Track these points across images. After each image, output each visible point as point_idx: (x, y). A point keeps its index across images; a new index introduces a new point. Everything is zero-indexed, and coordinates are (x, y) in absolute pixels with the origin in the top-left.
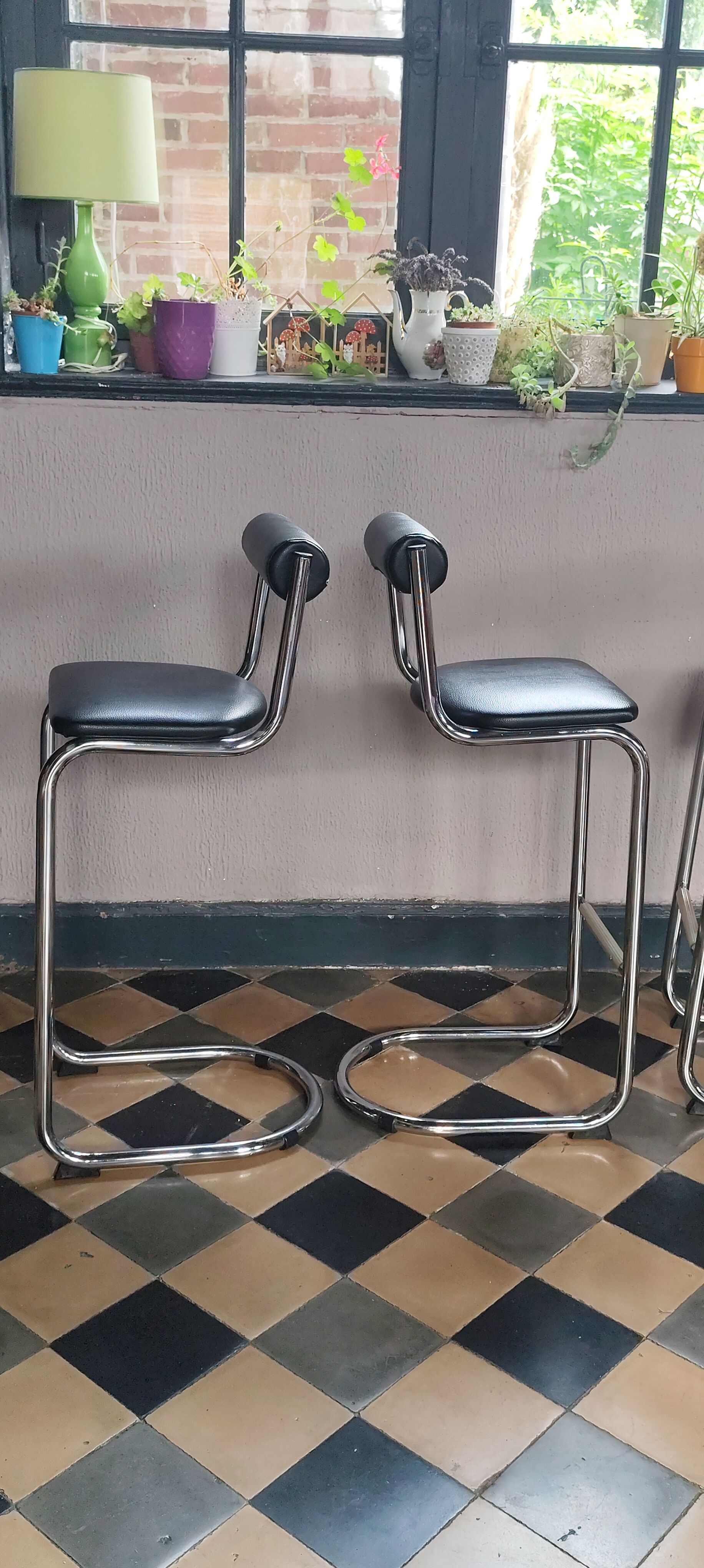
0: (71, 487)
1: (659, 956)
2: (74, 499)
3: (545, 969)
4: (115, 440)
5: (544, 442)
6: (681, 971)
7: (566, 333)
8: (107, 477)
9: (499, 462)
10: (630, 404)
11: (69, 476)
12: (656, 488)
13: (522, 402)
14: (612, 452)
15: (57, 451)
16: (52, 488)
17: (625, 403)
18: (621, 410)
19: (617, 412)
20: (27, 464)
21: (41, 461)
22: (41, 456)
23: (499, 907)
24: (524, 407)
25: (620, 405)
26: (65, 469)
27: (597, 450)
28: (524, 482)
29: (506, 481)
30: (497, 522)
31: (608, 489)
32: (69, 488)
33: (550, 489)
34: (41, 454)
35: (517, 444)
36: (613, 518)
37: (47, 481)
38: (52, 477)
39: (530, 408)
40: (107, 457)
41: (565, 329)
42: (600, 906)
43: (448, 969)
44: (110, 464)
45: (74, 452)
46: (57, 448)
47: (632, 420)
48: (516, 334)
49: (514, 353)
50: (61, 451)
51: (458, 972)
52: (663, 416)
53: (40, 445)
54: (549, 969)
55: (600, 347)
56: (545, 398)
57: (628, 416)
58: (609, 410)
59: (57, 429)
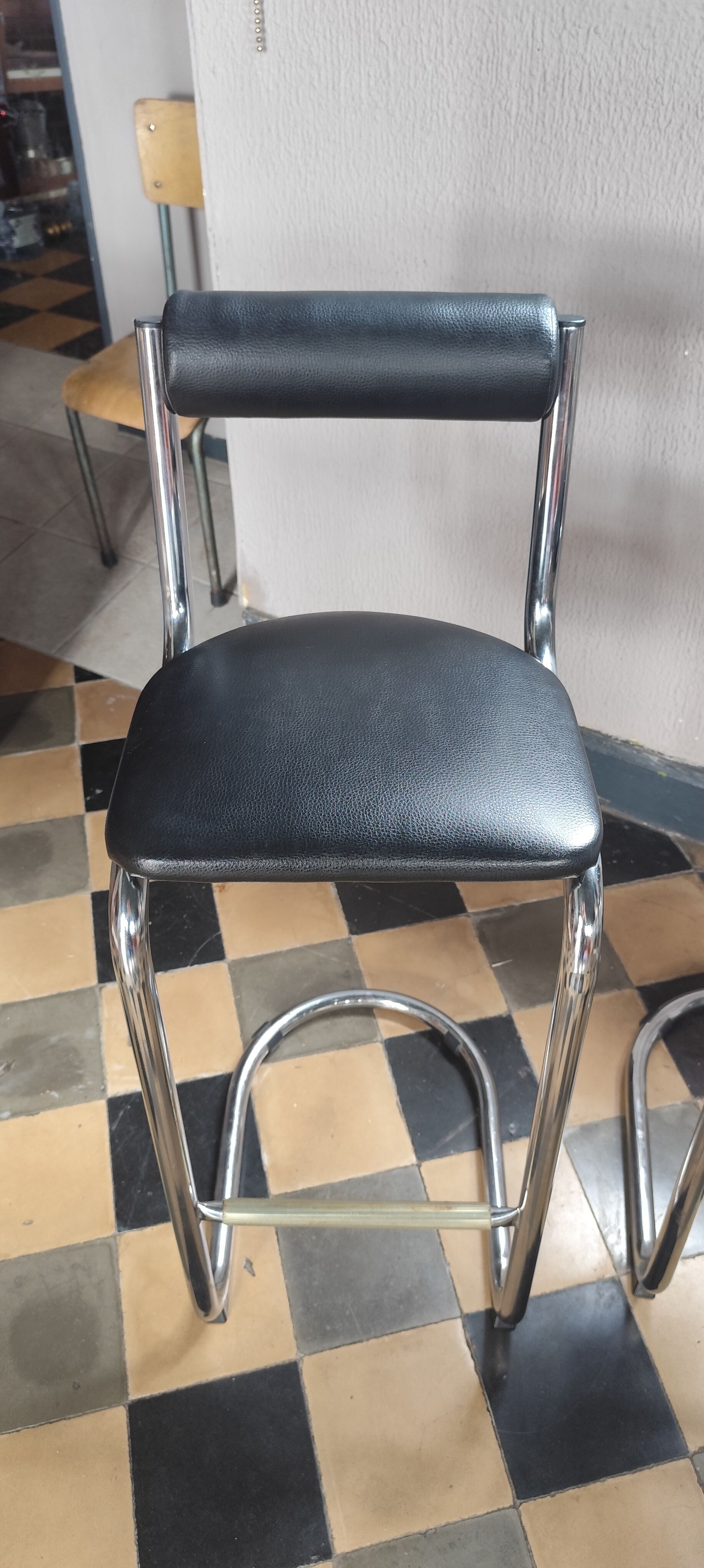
0: (598, 140)
2: (599, 162)
4: (680, 57)
8: (656, 126)
11: (597, 120)
15: (586, 72)
16: (570, 140)
20: (539, 94)
21: (559, 88)
22: (560, 82)
26: (594, 108)
32: (595, 141)
34: (561, 76)
37: (564, 127)
38: (573, 120)
40: (663, 88)
44: (666, 101)
45: (613, 75)
46: (586, 67)
50: (593, 74)
53: (562, 60)
59: (592, 31)
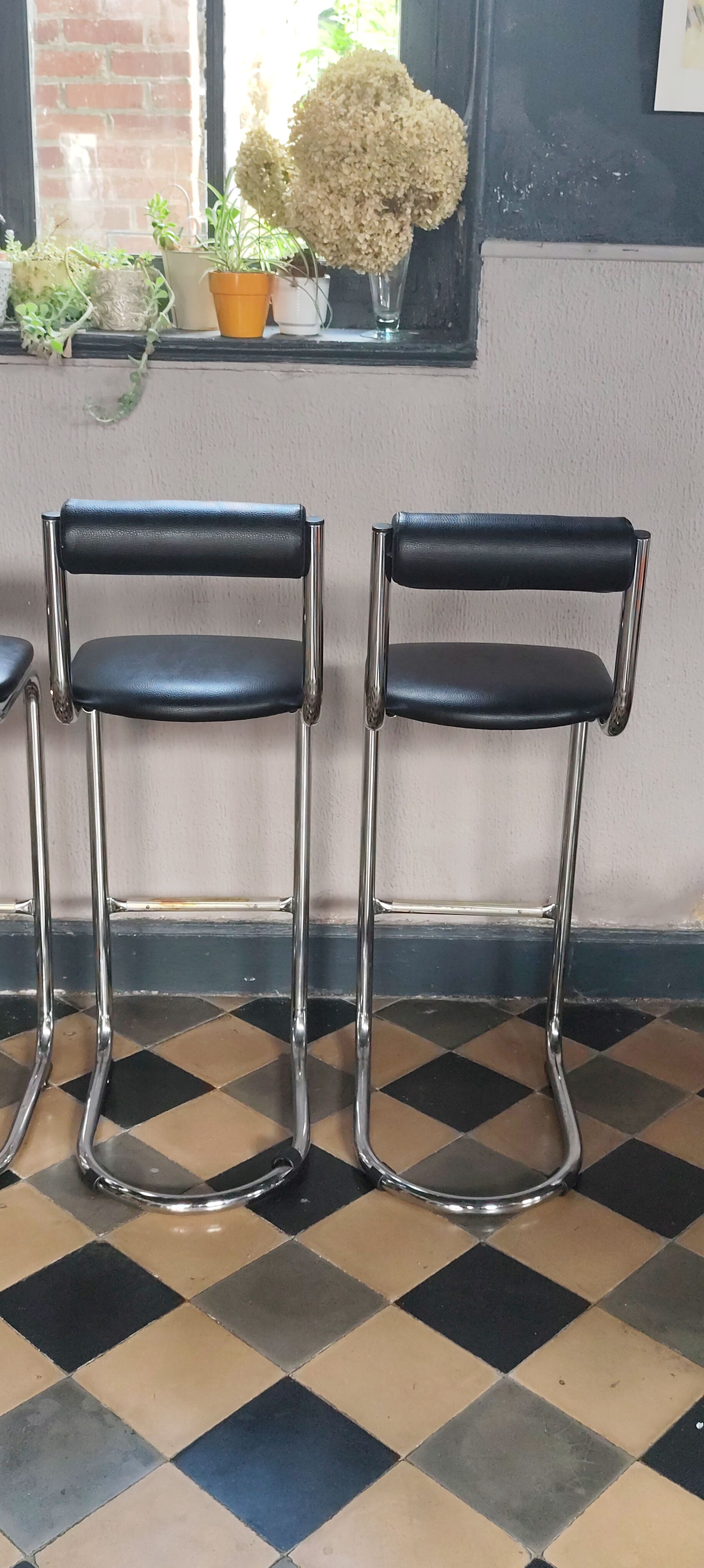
1: (254, 979)
3: (127, 994)
5: (65, 393)
6: (281, 996)
7: (94, 268)
9: (14, 415)
10: (156, 350)
12: (202, 448)
13: (24, 346)
14: (145, 406)
17: (150, 348)
18: (145, 356)
19: (140, 359)
23: (66, 924)
24: (25, 352)
25: (143, 350)
27: (127, 404)
28: (47, 439)
29: (25, 438)
30: (20, 486)
31: (145, 448)
33: (77, 448)
35: (33, 395)
36: (155, 481)
39: (33, 353)
41: (91, 264)
42: (184, 922)
43: (15, 993)
47: (163, 368)
48: (36, 269)
49: (37, 291)
51: (24, 996)
52: (198, 364)
54: (131, 993)
55: (130, 284)
56: (47, 342)
57: (155, 363)
58: (129, 356)
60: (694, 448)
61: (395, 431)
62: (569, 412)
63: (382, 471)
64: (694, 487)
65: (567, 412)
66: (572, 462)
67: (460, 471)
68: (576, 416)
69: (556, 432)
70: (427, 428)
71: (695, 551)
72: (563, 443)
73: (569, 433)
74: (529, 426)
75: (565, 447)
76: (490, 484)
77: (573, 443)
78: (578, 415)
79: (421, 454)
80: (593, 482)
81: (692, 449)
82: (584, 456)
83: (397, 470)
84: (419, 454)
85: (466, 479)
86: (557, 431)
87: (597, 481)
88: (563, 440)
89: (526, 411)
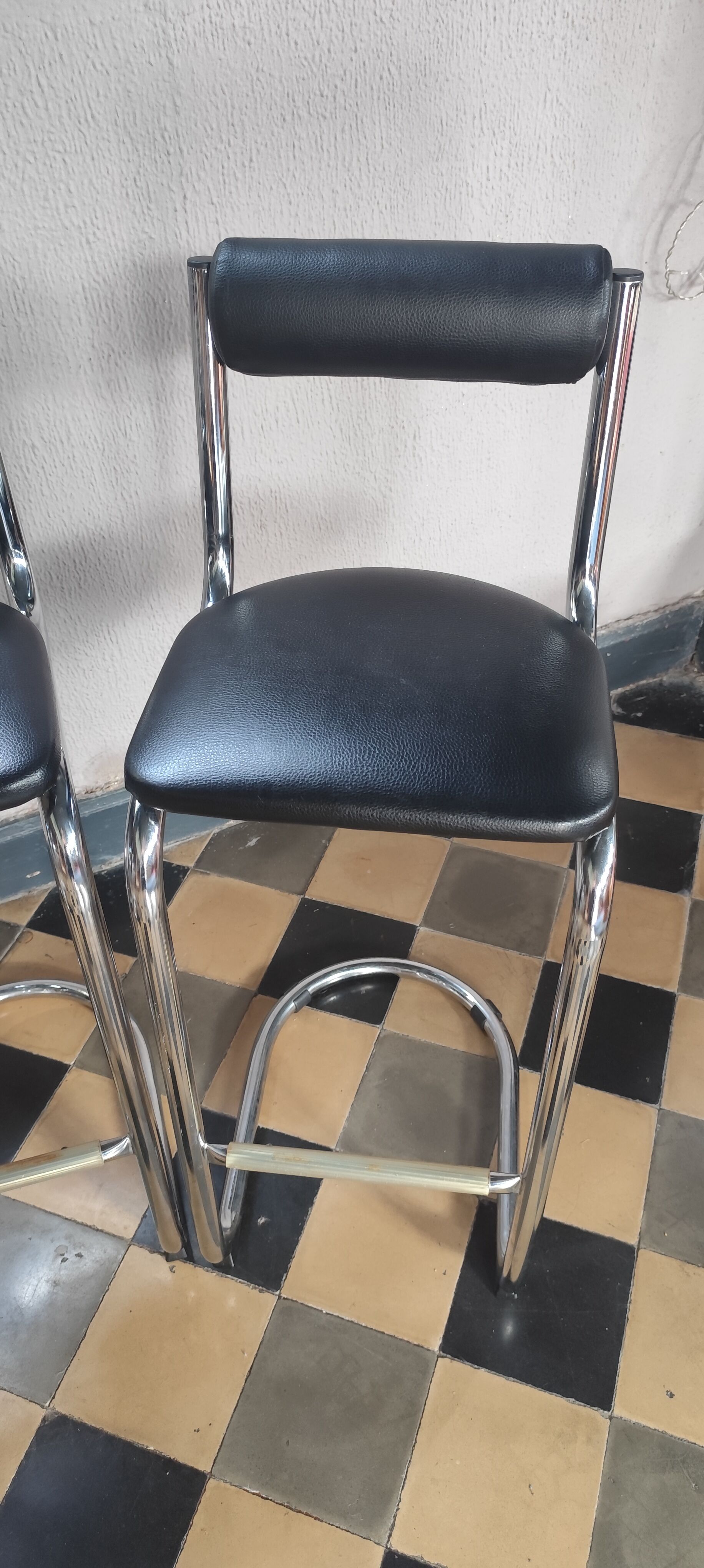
60: (486, 47)
61: (44, 82)
62: (310, 6)
63: (35, 158)
64: (486, 113)
65: (307, 8)
66: (322, 96)
67: (159, 138)
68: (320, 12)
69: (293, 44)
70: (94, 67)
71: (489, 212)
72: (306, 63)
73: (313, 45)
74: (252, 40)
75: (310, 73)
76: (209, 154)
77: (321, 61)
78: (323, 10)
79: (93, 117)
80: (354, 125)
81: (483, 48)
82: (338, 83)
83: (59, 152)
84: (89, 118)
85: (172, 150)
86: (296, 43)
87: (359, 122)
88: (306, 58)
89: (245, 14)
